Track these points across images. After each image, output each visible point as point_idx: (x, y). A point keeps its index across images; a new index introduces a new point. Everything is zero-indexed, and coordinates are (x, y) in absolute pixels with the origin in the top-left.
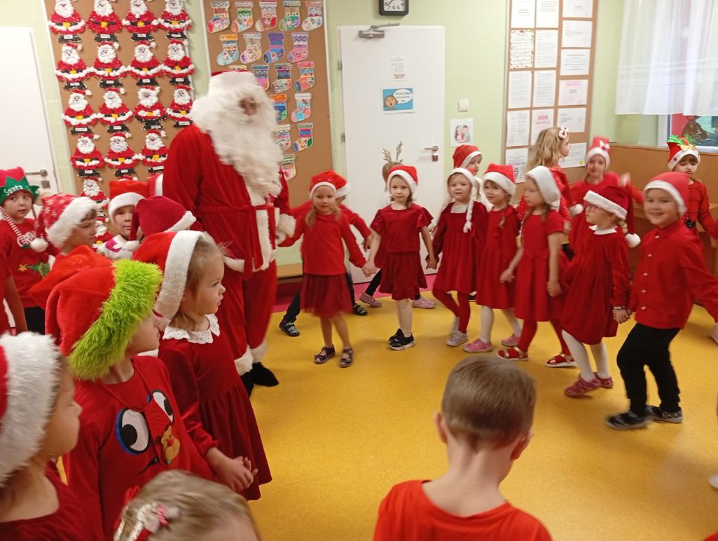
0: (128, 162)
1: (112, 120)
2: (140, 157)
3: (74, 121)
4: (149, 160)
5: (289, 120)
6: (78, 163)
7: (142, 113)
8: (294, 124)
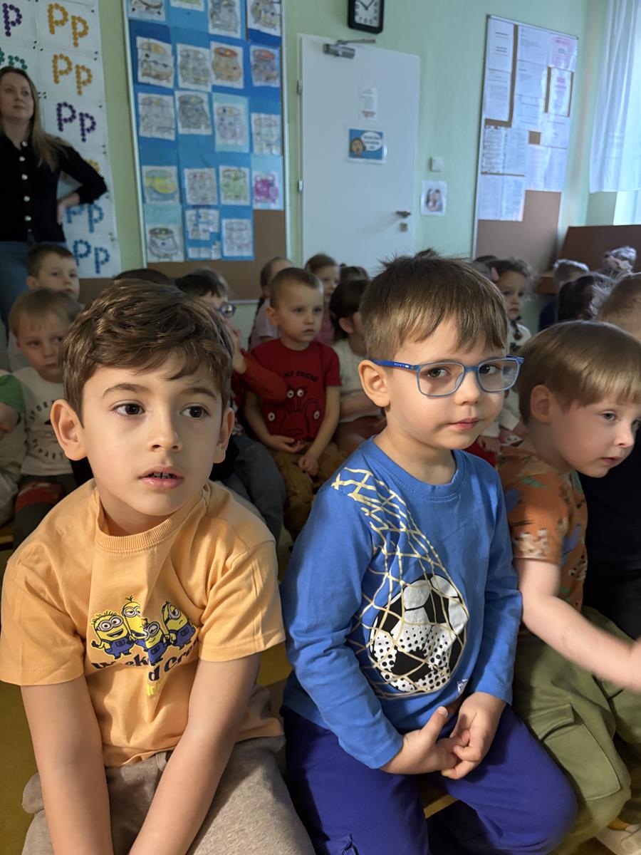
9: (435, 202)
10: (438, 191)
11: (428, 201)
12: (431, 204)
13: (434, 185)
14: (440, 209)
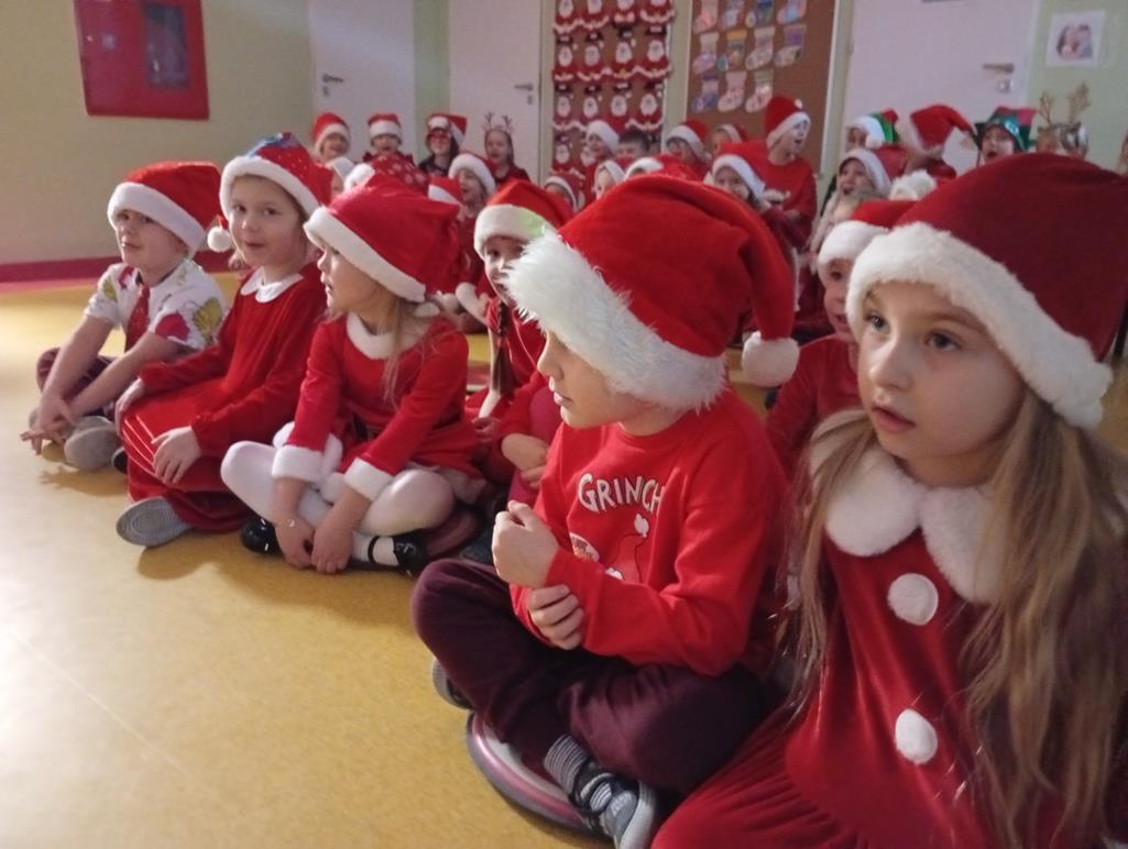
0: (597, 77)
1: (590, 26)
2: (607, 71)
3: (561, 29)
4: (616, 75)
5: (774, 22)
6: (558, 78)
7: (619, 18)
8: (780, 29)
9: (1075, 47)
10: (1085, 28)
11: (1061, 43)
12: (1067, 48)
13: (1075, 19)
14: (1088, 52)
